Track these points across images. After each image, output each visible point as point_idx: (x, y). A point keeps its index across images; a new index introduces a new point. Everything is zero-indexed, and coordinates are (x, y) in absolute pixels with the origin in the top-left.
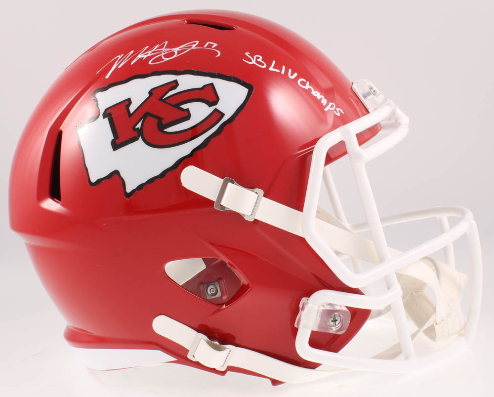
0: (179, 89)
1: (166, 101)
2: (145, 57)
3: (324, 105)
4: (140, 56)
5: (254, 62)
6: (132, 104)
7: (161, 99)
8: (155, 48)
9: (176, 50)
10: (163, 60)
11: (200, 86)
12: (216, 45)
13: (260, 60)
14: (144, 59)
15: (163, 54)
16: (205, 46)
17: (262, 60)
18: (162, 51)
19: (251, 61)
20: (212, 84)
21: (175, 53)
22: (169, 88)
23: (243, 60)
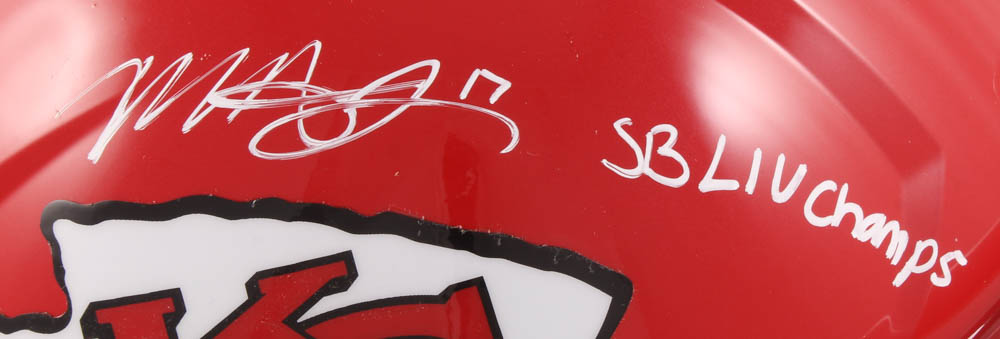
0: (359, 292)
1: (309, 331)
2: (238, 107)
3: (895, 262)
4: (216, 99)
5: (644, 167)
6: (186, 315)
7: (291, 321)
8: (274, 73)
9: (353, 100)
10: (303, 146)
11: (435, 288)
12: (505, 85)
13: (666, 150)
14: (231, 117)
15: (303, 113)
16: (464, 95)
17: (676, 148)
18: (298, 93)
19: (632, 162)
20: (478, 284)
21: (346, 118)
22: (321, 282)
23: (605, 162)
